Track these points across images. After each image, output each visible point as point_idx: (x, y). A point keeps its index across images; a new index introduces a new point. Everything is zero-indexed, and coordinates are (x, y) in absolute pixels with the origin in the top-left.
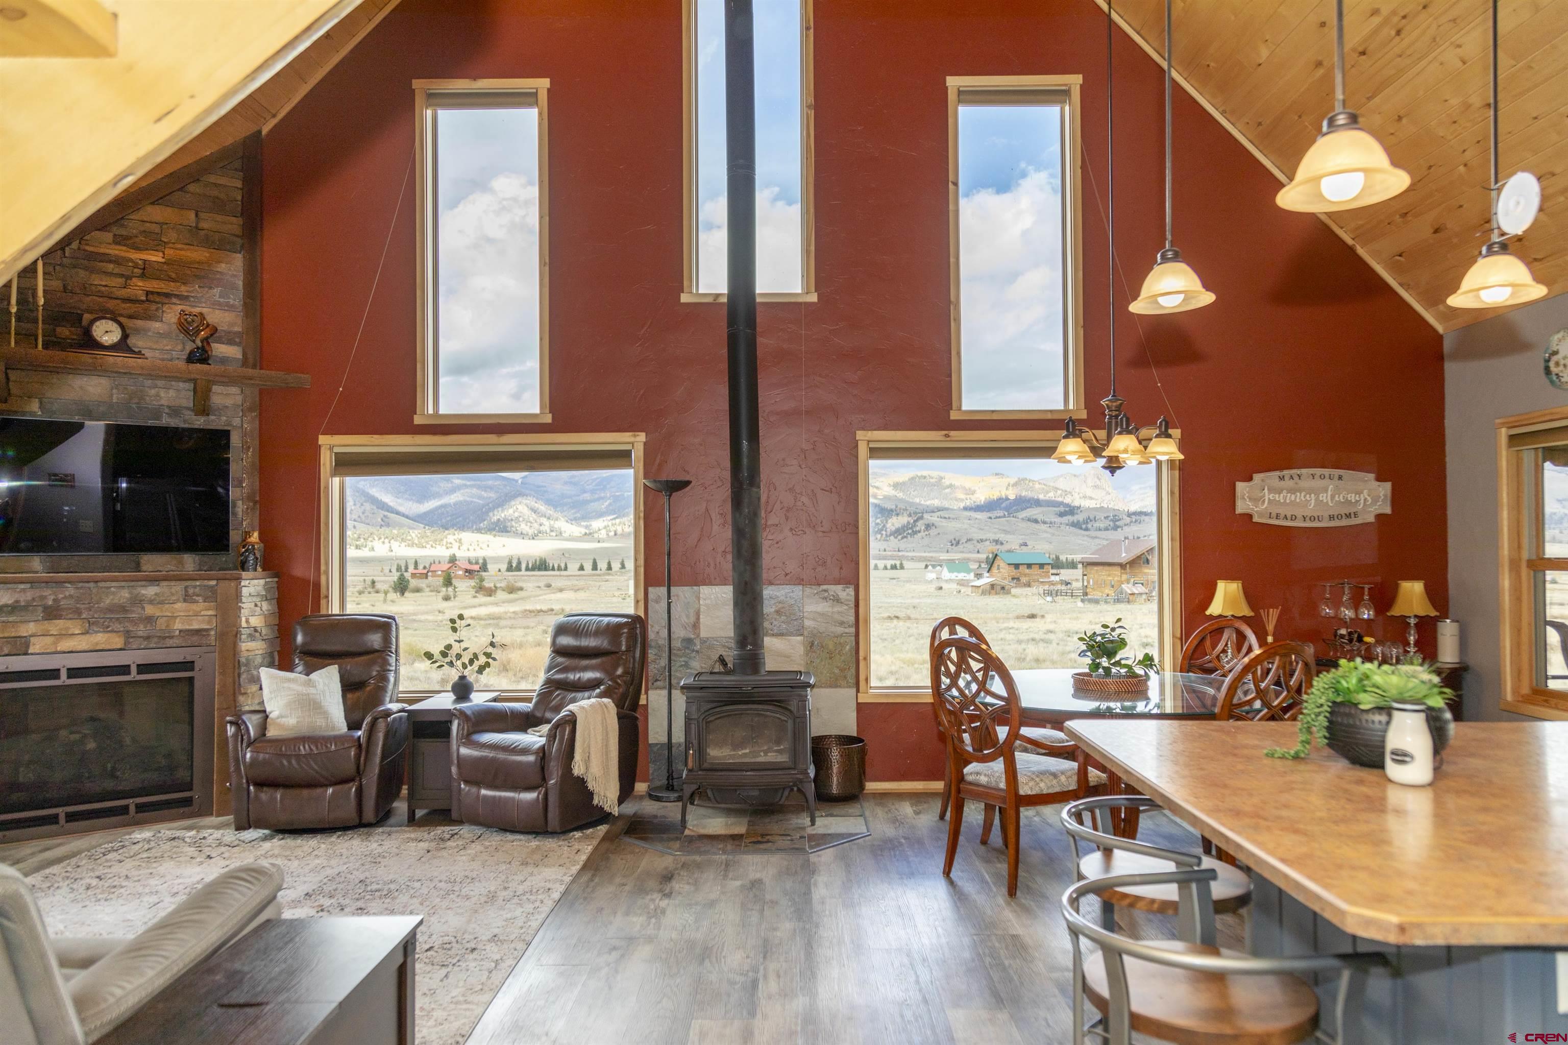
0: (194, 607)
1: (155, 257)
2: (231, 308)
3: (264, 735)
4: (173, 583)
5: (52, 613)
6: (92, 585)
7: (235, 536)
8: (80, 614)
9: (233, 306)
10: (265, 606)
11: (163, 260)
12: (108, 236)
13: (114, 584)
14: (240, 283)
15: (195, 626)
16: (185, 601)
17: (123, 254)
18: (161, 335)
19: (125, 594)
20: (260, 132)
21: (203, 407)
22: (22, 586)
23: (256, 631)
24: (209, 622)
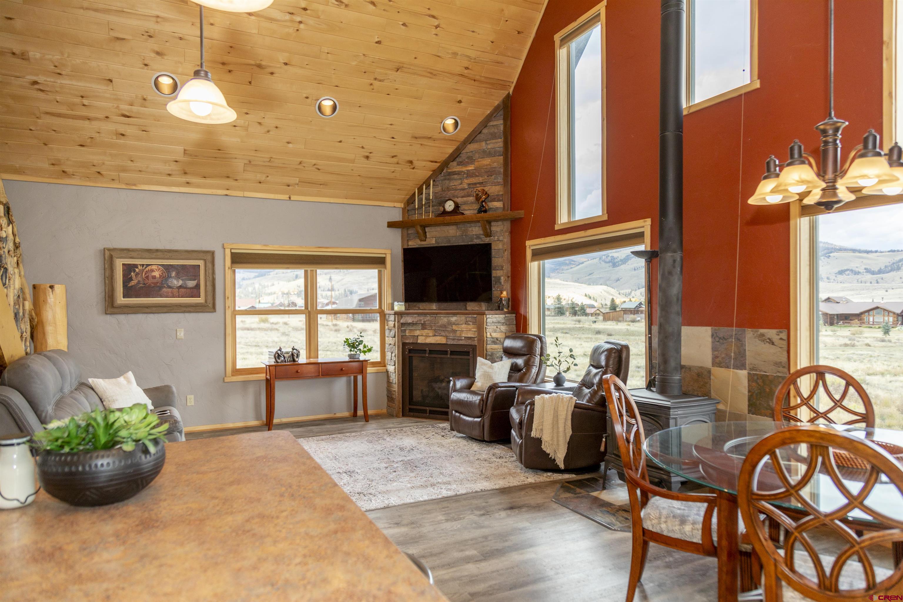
0: (469, 327)
1: (471, 168)
2: (498, 184)
4: (461, 316)
5: (424, 327)
6: (435, 315)
7: (494, 294)
8: (432, 327)
9: (499, 182)
10: (503, 328)
11: (473, 168)
12: (455, 163)
13: (442, 315)
14: (502, 170)
15: (469, 336)
16: (466, 324)
17: (461, 170)
18: (472, 203)
19: (445, 320)
20: (509, 93)
21: (488, 234)
22: (415, 315)
23: (497, 340)
24: (474, 334)
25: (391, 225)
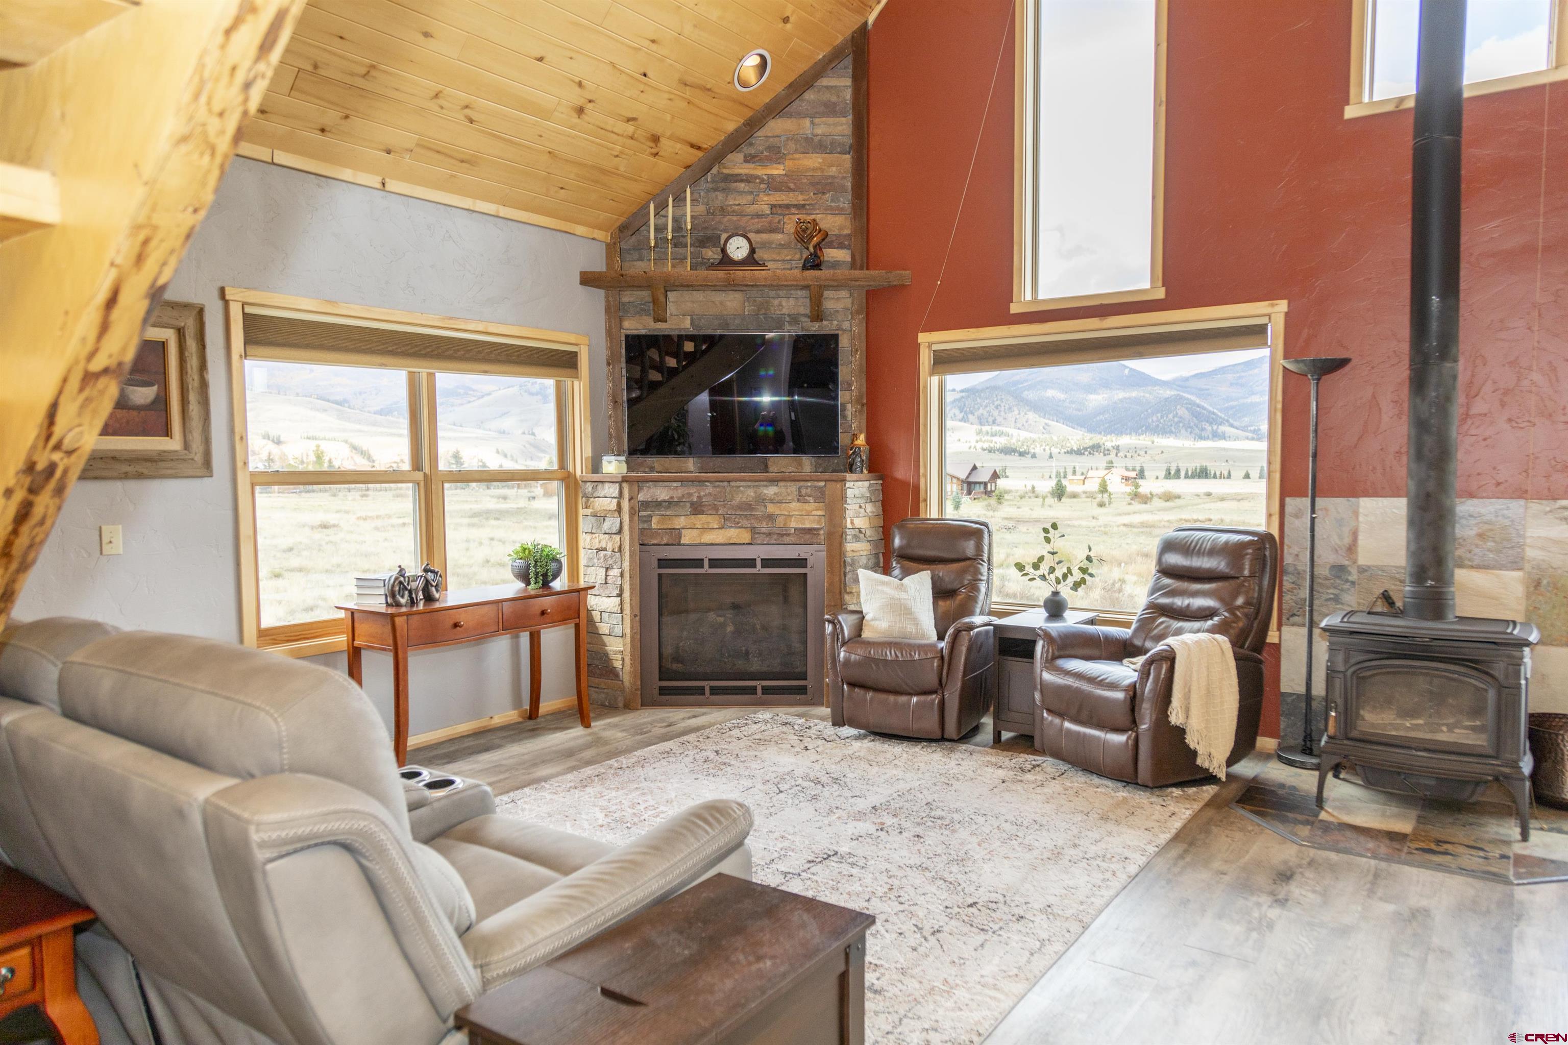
0: (807, 507)
1: (777, 170)
2: (840, 212)
3: (860, 636)
4: (789, 484)
5: (697, 509)
6: (725, 484)
7: (843, 439)
8: (717, 510)
9: (842, 209)
10: (869, 508)
11: (784, 172)
12: (738, 157)
13: (742, 484)
14: (849, 185)
15: (808, 526)
16: (798, 501)
17: (752, 172)
18: (782, 246)
19: (751, 493)
20: (866, 23)
21: (817, 315)
22: (675, 484)
23: (860, 532)
24: (819, 522)
25: (588, 280)
